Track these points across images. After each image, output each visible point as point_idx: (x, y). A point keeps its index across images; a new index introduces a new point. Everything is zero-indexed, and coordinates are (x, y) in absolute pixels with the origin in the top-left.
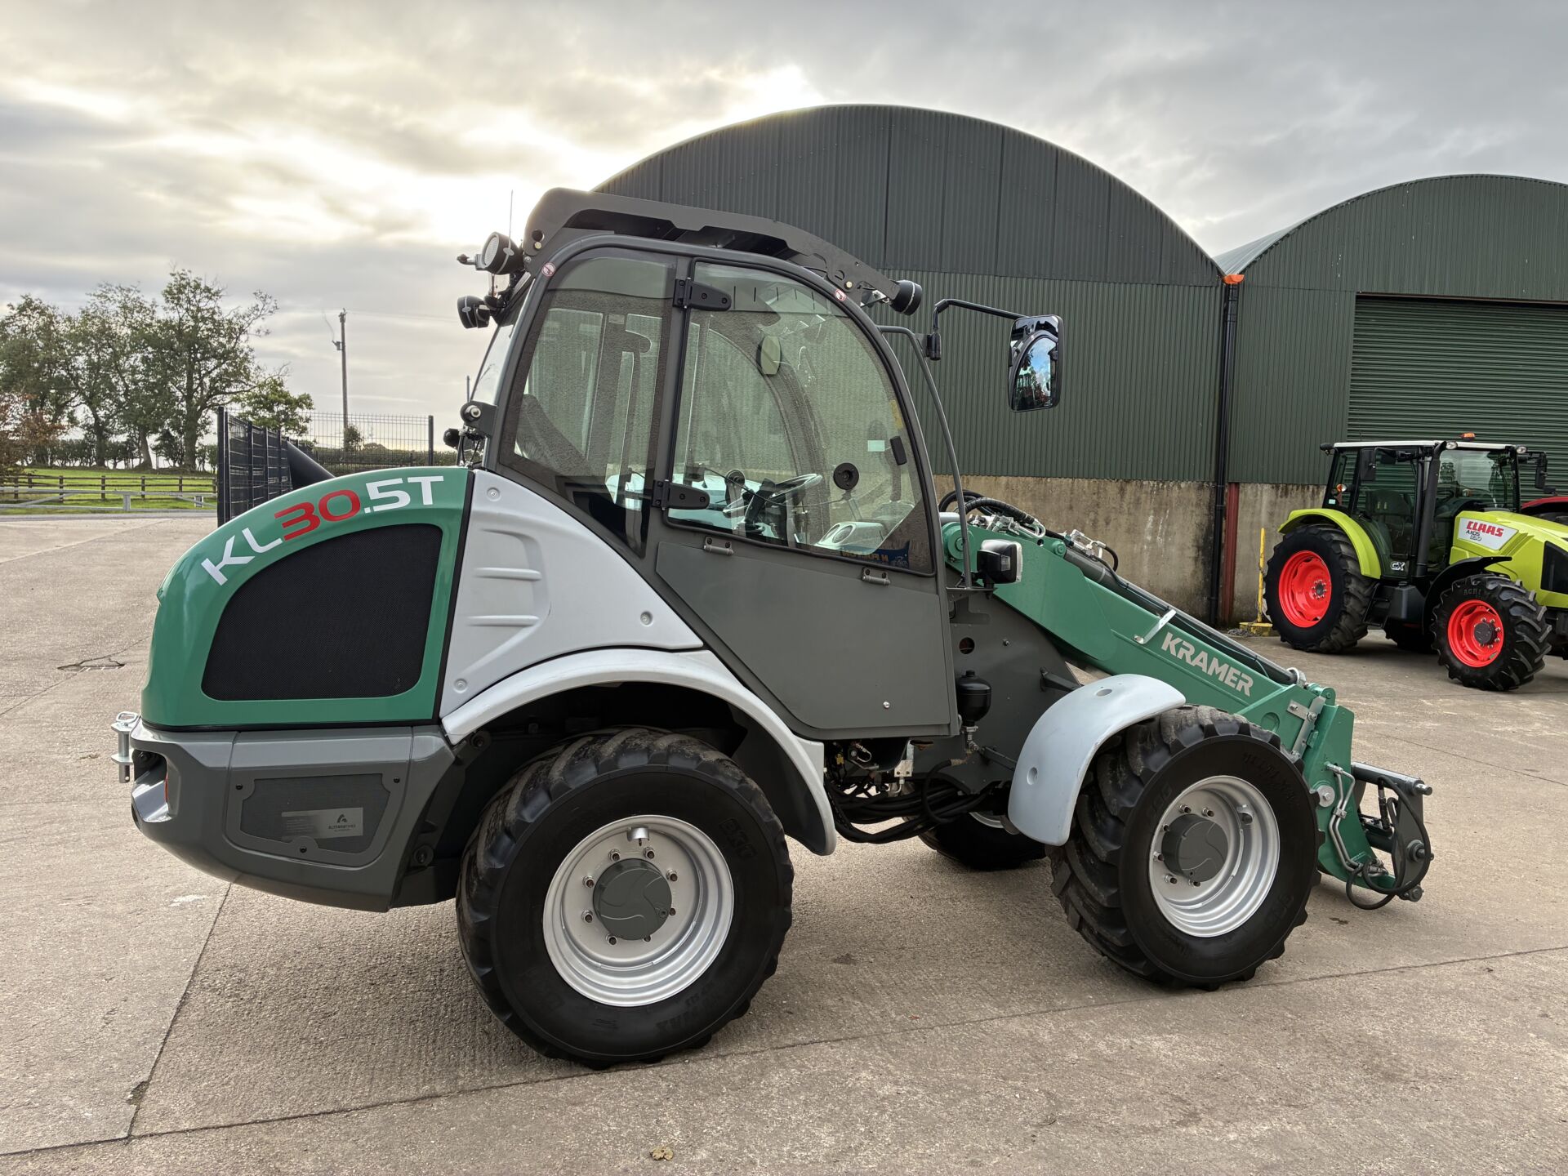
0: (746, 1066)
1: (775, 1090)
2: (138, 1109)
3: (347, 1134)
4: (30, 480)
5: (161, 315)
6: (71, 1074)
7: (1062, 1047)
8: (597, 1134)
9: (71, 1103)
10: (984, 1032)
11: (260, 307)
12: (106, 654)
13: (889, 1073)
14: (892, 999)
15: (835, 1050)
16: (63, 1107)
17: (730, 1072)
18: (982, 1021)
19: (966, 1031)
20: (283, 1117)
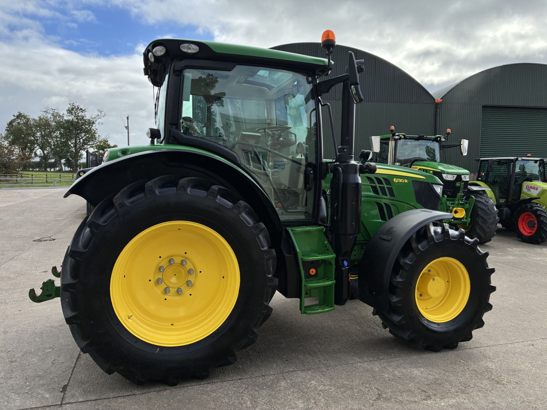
0: (272, 379)
1: (282, 388)
2: (64, 394)
3: (136, 403)
4: (21, 175)
5: (66, 118)
6: (41, 382)
7: (382, 373)
8: (221, 403)
9: (42, 392)
10: (355, 367)
11: (100, 115)
12: (49, 236)
13: (322, 382)
14: (323, 356)
15: (303, 374)
16: (39, 393)
17: (267, 381)
18: (354, 363)
19: (348, 367)
20: (114, 397)
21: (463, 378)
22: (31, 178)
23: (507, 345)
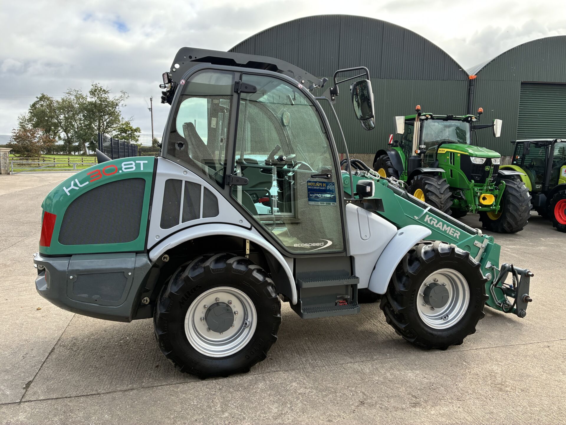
0: (250, 380)
1: (259, 390)
2: (26, 391)
3: (97, 403)
4: (43, 159)
5: (89, 100)
8: (189, 405)
9: (3, 388)
10: (344, 368)
11: (123, 96)
14: (312, 355)
15: (285, 374)
17: (244, 382)
18: (344, 364)
19: (337, 368)
20: (76, 396)
21: (462, 383)
22: (52, 162)
23: (519, 346)
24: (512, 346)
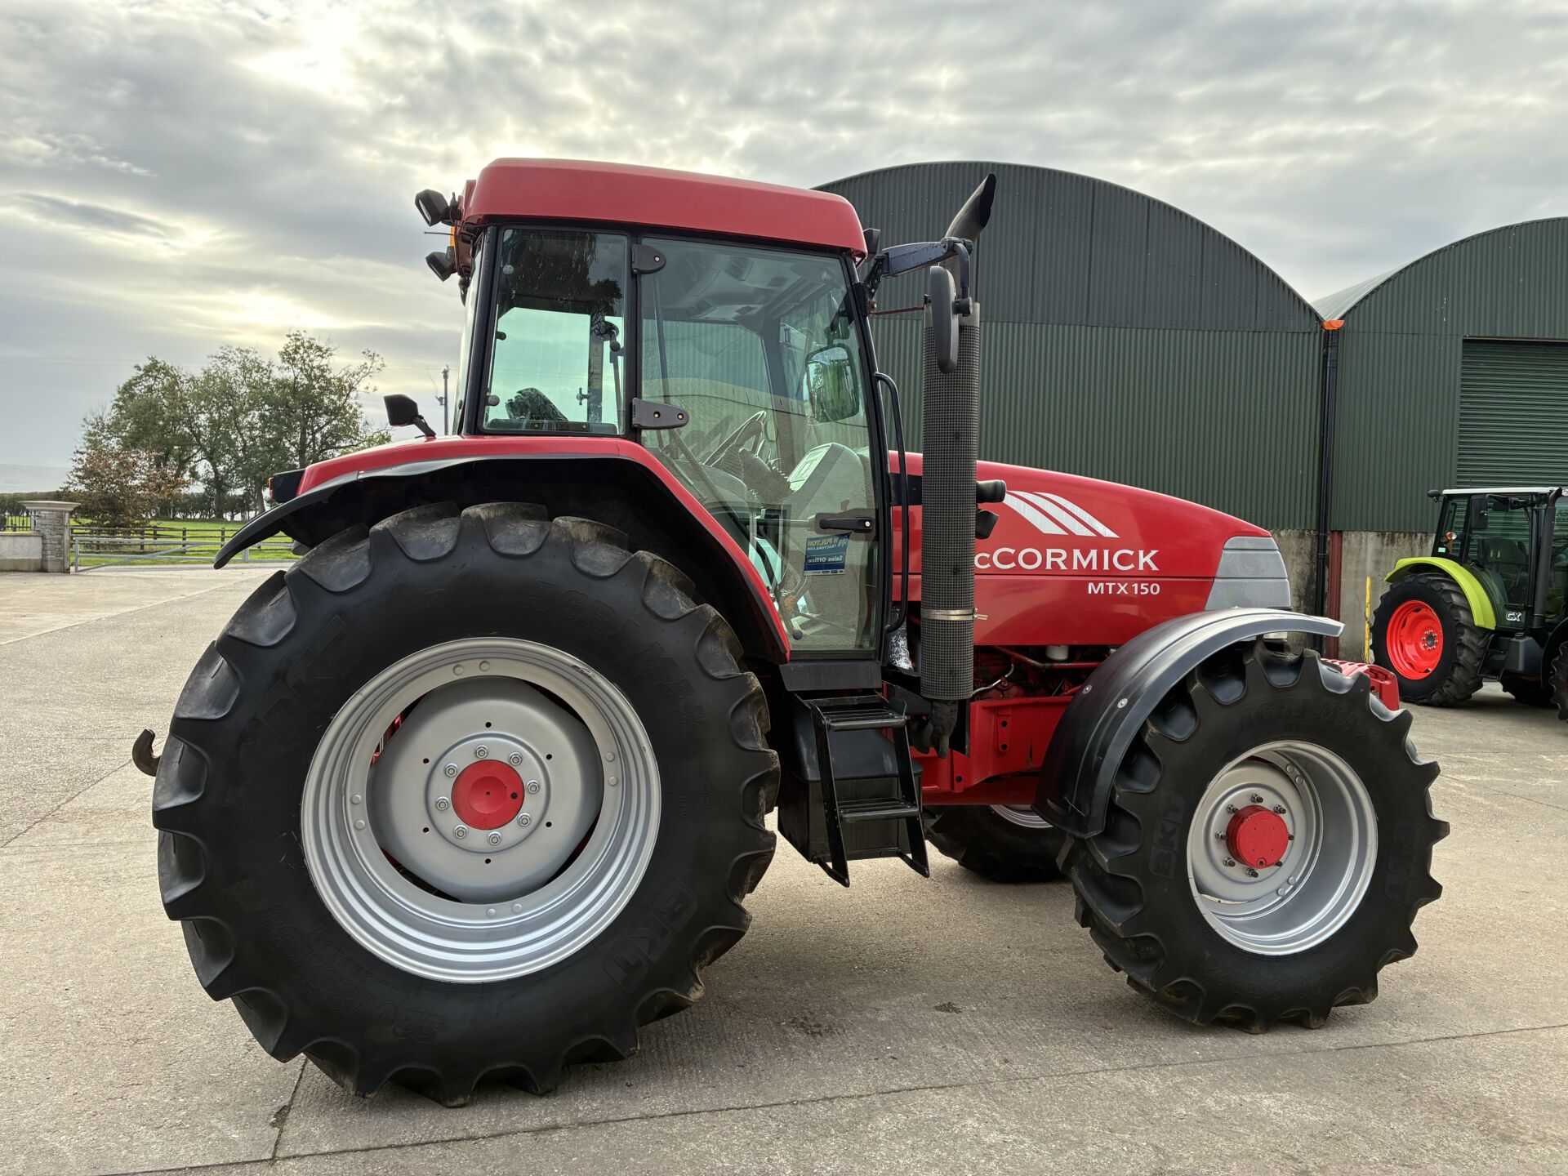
0: (853, 1110)
1: (882, 1134)
2: (281, 1131)
3: (476, 1160)
4: (155, 532)
5: (277, 374)
6: (218, 1098)
7: (1169, 1102)
8: (712, 1170)
9: (220, 1126)
10: (1089, 1084)
11: (369, 365)
13: (995, 1121)
14: (996, 1049)
15: (940, 1096)
16: (212, 1128)
17: (838, 1114)
18: (1087, 1073)
19: (1071, 1083)
20: (415, 1142)
21: (1406, 1123)
22: (181, 540)
23: (1536, 1031)
24: (1517, 1033)
